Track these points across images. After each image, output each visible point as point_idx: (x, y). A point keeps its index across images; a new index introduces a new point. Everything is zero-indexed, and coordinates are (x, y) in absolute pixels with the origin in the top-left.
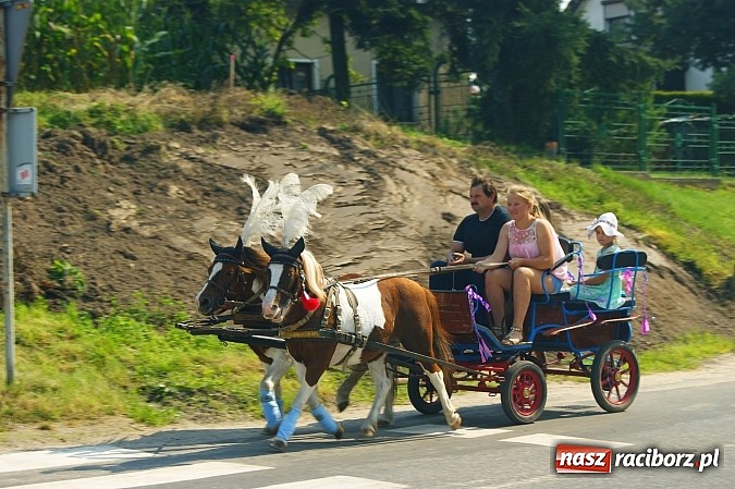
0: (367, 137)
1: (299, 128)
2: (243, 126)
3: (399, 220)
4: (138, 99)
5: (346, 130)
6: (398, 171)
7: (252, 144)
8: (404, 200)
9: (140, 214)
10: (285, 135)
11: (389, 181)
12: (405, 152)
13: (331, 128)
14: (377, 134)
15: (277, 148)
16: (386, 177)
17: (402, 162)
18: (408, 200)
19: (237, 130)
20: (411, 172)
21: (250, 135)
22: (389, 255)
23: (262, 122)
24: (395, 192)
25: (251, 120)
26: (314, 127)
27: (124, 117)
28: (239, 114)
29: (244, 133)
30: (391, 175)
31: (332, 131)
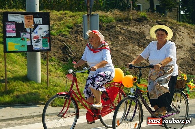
0: (169, 23)
1: (151, 21)
2: (136, 20)
3: (181, 46)
4: (108, 13)
5: (163, 21)
6: (179, 32)
7: (139, 25)
8: (182, 40)
9: (112, 44)
10: (147, 23)
11: (177, 35)
12: (180, 27)
13: (160, 21)
14: (171, 22)
15: (146, 26)
16: (176, 34)
17: (179, 30)
18: (183, 40)
19: (135, 21)
20: (183, 32)
21: (139, 23)
22: (180, 55)
23: (141, 19)
24: (179, 38)
25: (138, 18)
26: (155, 20)
27: (105, 18)
28: (135, 17)
29: (137, 22)
30: (178, 33)
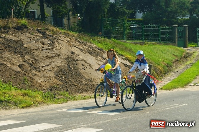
0: (50, 31)
1: (31, 29)
2: (16, 28)
3: (59, 54)
5: (44, 29)
6: (58, 40)
7: (18, 33)
8: (60, 48)
10: (27, 31)
11: (56, 43)
12: (61, 35)
13: (40, 29)
14: (53, 30)
15: (25, 34)
16: (55, 42)
17: (60, 38)
18: (62, 48)
19: (14, 29)
20: (62, 41)
21: (18, 31)
22: (57, 63)
23: (21, 27)
24: (58, 46)
25: (18, 26)
26: (35, 29)
28: (14, 25)
29: (16, 30)
31: (41, 30)
